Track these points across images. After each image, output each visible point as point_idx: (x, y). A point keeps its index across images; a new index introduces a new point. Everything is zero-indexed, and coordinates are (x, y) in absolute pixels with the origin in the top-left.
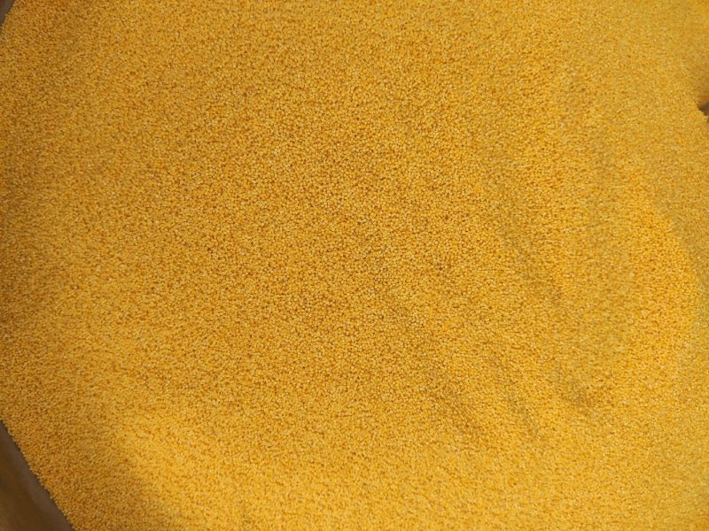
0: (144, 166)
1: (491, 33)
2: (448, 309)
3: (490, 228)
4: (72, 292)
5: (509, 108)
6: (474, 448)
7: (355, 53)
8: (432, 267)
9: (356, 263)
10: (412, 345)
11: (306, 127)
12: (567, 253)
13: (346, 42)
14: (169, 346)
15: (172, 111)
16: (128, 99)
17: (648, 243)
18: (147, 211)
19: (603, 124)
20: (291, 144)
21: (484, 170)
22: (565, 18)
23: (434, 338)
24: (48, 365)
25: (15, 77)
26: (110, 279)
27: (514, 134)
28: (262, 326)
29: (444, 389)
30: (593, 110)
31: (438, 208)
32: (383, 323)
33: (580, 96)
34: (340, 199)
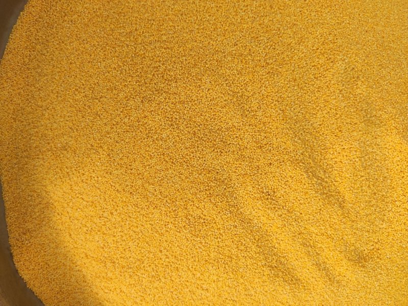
0: (89, 146)
1: (292, 40)
2: (275, 218)
3: (298, 168)
4: (59, 217)
5: (305, 88)
6: (297, 291)
7: (207, 66)
8: (264, 194)
9: (217, 197)
10: (255, 239)
11: (180, 118)
12: (347, 176)
13: (201, 59)
14: (115, 245)
15: (101, 113)
16: (76, 106)
17: (399, 161)
18: (94, 172)
19: (367, 90)
20: (172, 130)
21: (292, 133)
22: (339, 22)
23: (268, 234)
24: (51, 255)
25: (12, 95)
26: (79, 210)
27: (310, 104)
28: (166, 235)
29: (276, 261)
30: (359, 83)
31: (264, 158)
32: (236, 230)
33: (351, 74)
34: (205, 160)
